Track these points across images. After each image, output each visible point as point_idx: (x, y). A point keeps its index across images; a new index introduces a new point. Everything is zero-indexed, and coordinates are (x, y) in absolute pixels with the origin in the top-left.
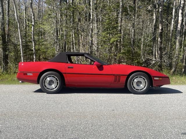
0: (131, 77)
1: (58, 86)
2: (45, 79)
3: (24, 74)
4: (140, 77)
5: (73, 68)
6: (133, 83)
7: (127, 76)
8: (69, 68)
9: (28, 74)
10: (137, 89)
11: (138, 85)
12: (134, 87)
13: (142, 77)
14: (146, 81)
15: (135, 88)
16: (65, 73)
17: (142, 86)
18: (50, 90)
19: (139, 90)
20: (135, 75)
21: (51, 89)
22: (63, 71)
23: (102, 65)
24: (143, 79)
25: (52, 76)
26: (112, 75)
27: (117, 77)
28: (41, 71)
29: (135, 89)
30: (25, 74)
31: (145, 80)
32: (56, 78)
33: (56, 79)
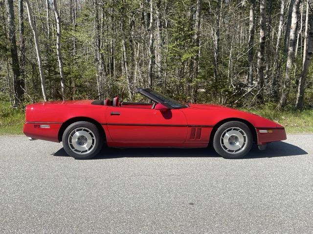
0: (219, 129)
1: (94, 146)
2: (71, 134)
3: (35, 126)
4: (234, 129)
5: (119, 115)
6: (222, 140)
7: (212, 128)
8: (112, 115)
9: (43, 126)
10: (229, 151)
11: (231, 143)
12: (224, 147)
13: (237, 130)
14: (245, 135)
15: (226, 149)
16: (106, 124)
17: (238, 144)
18: (80, 153)
19: (233, 151)
20: (226, 126)
21: (83, 152)
22: (102, 121)
23: (170, 109)
24: (241, 132)
25: (84, 128)
26: (186, 126)
27: (196, 129)
28: (64, 122)
29: (226, 151)
30: (37, 126)
31: (243, 134)
32: (91, 132)
33: (90, 134)
